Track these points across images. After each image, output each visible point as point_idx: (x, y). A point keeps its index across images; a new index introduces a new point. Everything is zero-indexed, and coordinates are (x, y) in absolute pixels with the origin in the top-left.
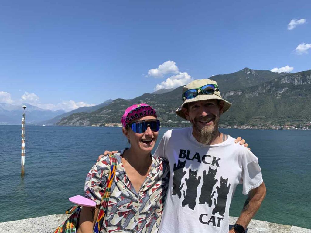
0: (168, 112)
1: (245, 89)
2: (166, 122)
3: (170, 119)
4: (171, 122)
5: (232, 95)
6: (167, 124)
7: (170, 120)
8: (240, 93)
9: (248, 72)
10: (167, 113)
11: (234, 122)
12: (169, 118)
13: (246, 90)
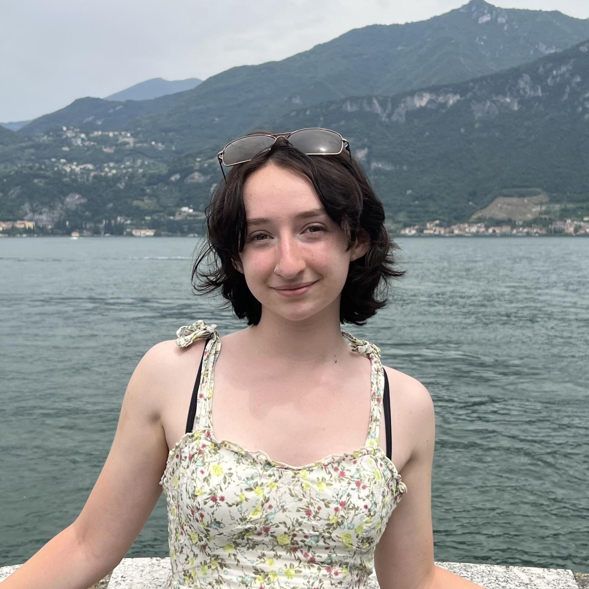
0: (178, 176)
1: (471, 84)
2: (173, 214)
3: (187, 205)
4: (190, 215)
5: (421, 108)
6: (178, 222)
7: (185, 209)
8: (452, 100)
9: (483, 14)
10: (173, 178)
11: (427, 212)
12: (182, 200)
13: (473, 88)
